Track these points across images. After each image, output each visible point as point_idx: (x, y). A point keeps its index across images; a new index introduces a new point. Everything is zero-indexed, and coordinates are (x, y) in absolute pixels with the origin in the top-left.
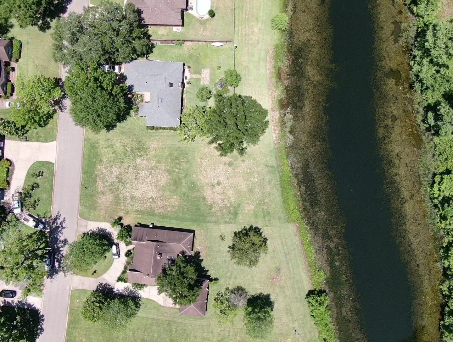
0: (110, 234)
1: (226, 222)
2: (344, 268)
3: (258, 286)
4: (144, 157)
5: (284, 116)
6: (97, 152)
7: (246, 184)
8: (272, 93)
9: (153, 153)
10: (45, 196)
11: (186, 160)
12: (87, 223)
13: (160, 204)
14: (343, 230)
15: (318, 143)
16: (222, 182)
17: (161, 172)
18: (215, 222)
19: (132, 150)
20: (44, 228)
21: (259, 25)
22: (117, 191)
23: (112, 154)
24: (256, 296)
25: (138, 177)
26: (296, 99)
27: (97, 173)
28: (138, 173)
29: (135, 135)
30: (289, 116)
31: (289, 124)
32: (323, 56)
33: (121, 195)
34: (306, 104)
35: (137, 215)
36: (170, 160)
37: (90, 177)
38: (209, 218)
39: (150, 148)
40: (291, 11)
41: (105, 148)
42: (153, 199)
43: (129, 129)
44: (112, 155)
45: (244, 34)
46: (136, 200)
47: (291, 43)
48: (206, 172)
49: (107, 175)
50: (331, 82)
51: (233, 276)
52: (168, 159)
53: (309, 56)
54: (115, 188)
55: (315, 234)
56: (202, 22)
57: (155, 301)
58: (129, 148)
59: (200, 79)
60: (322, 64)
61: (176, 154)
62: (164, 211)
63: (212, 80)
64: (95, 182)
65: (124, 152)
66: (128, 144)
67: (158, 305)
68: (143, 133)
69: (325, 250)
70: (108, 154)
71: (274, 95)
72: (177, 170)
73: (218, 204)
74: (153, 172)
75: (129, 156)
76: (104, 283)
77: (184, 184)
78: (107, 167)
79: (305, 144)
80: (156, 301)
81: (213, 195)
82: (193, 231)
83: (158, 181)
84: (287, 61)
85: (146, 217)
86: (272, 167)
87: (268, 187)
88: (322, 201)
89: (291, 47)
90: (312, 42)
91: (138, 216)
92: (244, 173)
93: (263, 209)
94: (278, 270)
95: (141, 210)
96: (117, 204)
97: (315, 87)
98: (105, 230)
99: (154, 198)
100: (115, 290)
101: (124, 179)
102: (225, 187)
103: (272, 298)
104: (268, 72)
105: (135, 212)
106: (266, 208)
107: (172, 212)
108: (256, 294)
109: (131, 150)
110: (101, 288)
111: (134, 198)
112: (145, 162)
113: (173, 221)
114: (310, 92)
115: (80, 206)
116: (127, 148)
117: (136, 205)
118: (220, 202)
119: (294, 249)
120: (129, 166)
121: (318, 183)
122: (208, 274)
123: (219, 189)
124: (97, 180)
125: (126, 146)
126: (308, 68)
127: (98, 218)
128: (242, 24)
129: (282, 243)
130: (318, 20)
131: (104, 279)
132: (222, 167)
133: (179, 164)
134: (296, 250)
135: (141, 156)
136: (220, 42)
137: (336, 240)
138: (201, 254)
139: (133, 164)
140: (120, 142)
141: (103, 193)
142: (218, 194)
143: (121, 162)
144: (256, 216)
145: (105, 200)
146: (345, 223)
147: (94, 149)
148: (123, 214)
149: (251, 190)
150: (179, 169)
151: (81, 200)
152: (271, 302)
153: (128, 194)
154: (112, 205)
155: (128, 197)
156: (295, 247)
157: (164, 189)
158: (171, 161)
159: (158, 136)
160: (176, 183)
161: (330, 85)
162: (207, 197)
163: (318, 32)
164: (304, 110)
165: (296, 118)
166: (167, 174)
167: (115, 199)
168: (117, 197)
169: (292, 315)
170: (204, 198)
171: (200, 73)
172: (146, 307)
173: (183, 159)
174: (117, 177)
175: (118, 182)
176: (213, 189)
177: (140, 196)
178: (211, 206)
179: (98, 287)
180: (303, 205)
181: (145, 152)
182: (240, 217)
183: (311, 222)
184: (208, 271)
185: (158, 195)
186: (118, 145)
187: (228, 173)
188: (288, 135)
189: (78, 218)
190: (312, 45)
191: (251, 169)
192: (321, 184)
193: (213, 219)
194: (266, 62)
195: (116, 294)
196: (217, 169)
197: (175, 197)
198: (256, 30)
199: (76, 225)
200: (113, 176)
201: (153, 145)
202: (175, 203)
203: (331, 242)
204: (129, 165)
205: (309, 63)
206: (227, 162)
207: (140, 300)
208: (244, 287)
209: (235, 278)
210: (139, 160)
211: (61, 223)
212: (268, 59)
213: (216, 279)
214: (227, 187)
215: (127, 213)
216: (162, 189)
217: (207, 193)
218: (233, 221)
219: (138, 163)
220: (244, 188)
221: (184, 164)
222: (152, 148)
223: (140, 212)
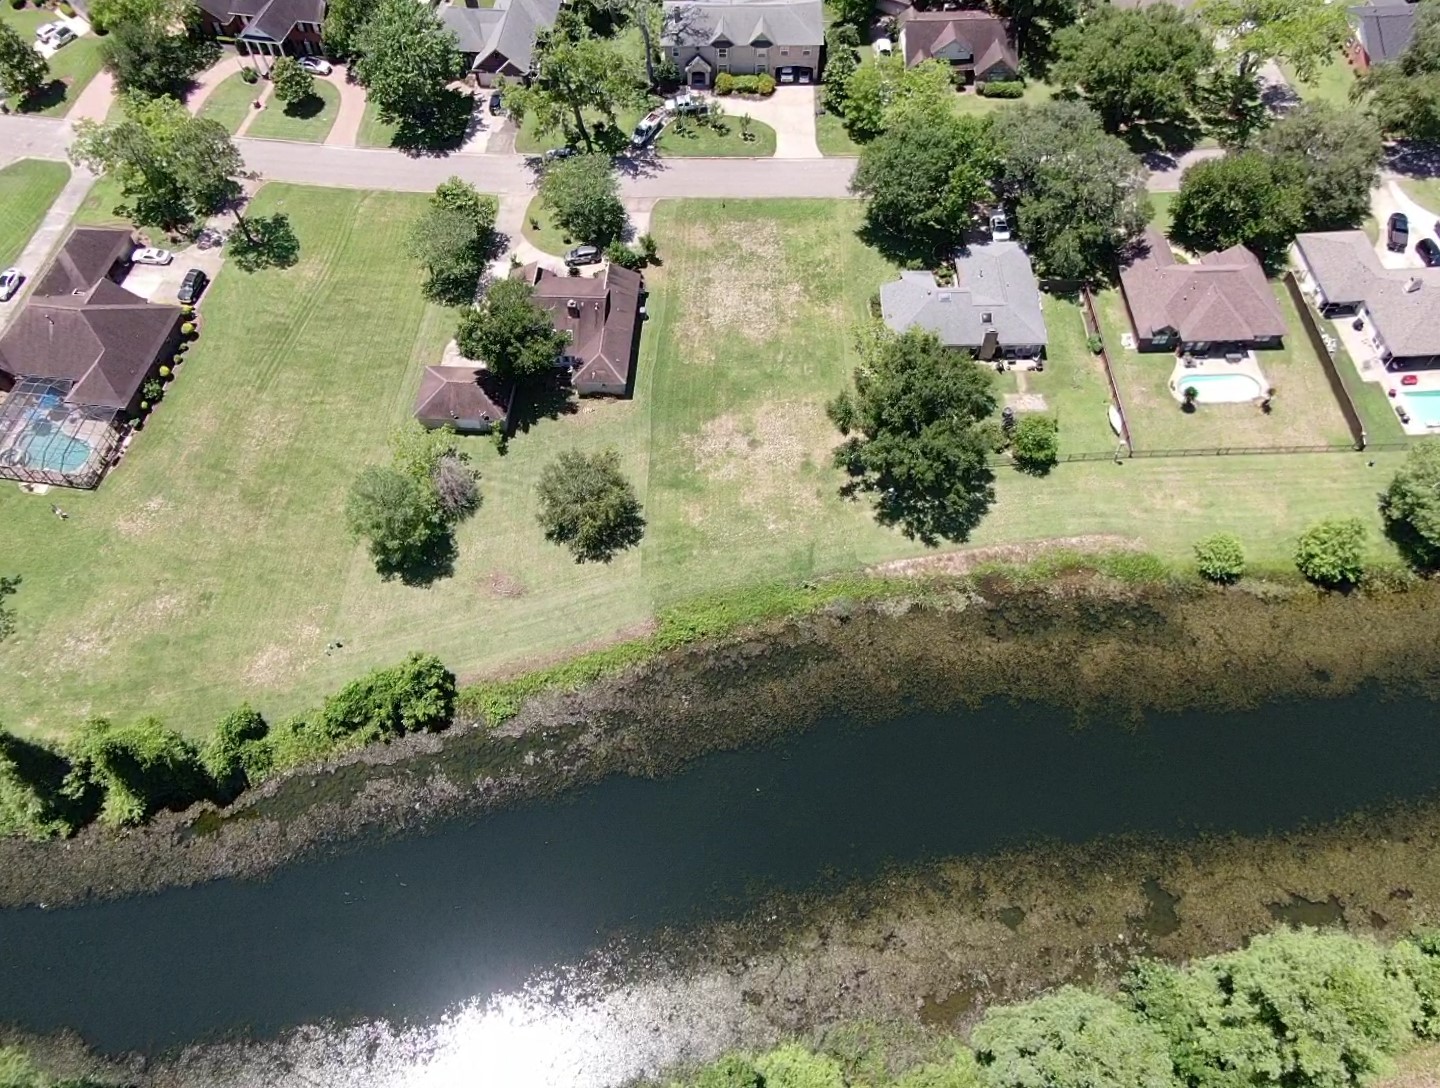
1: (652, 464)
2: (515, 779)
3: (479, 546)
4: (805, 297)
5: (960, 590)
6: (806, 219)
7: (756, 503)
8: (1019, 554)
9: (817, 311)
10: (702, 146)
11: (806, 373)
12: (647, 212)
14: (632, 770)
15: (894, 684)
16: (758, 450)
17: (773, 328)
18: (652, 444)
19: (819, 275)
20: (635, 147)
21: (1195, 511)
22: (722, 254)
23: (806, 243)
24: (451, 542)
25: (756, 288)
26: (1013, 616)
27: (759, 221)
28: (765, 289)
29: (856, 279)
30: (960, 603)
31: (938, 603)
32: (1159, 685)
33: (711, 262)
34: (1003, 645)
35: (667, 291)
36: (803, 343)
37: (750, 212)
38: (663, 426)
39: (828, 306)
40: (1264, 593)
41: (818, 231)
42: (707, 318)
44: (803, 243)
45: (1161, 477)
46: (702, 288)
47: (1169, 597)
48: (781, 417)
49: (756, 238)
50: (1087, 710)
51: (508, 487)
52: (807, 340)
53: (1148, 644)
54: (727, 252)
55: (622, 690)
56: (1163, 388)
58: (823, 270)
59: (1017, 392)
60: (1132, 682)
62: (678, 339)
63: (1018, 416)
64: (741, 219)
65: (812, 262)
66: (832, 267)
68: (862, 292)
69: (572, 721)
70: (804, 237)
71: (1014, 558)
72: (780, 357)
73: (700, 445)
74: (772, 314)
75: (805, 271)
76: (510, 244)
77: (747, 373)
78: (775, 237)
79: (886, 648)
81: (724, 433)
82: (629, 395)
83: (750, 324)
84: (1118, 588)
85: (663, 306)
86: (811, 562)
87: (754, 553)
88: (723, 704)
89: (1161, 598)
90: (1191, 653)
91: (665, 293)
92: (788, 497)
93: (691, 547)
94: (518, 594)
95: (678, 298)
96: (692, 257)
97: (1063, 665)
99: (709, 320)
100: (492, 262)
101: (749, 265)
102: (746, 458)
103: (441, 583)
104: (1074, 540)
105: (675, 287)
106: (695, 552)
107: (676, 354)
108: (456, 543)
109: (820, 273)
110: (497, 239)
111: (708, 285)
112: (793, 298)
113: (655, 355)
114: (1041, 653)
115: (684, 200)
116: (822, 267)
117: (691, 289)
118: (707, 449)
119: (579, 629)
120: (780, 272)
121: (773, 689)
122: (519, 433)
123: (740, 444)
124: (743, 223)
125: (827, 265)
126: (1113, 644)
128: (1183, 472)
129: (594, 597)
130: (1261, 664)
131: (519, 244)
132: (799, 448)
133: (795, 363)
134: (577, 635)
135: (806, 290)
136: (1124, 424)
137: (602, 750)
138: (570, 416)
139: (787, 278)
140: (834, 255)
141: (714, 233)
142: (728, 444)
143: (789, 258)
144: (673, 530)
145: (699, 237)
146: (655, 775)
147: (812, 213)
148: (668, 267)
149: (744, 517)
150: (783, 362)
151: (697, 200)
152: (430, 581)
153: (714, 273)
154: (688, 248)
155: (709, 273)
156: (586, 631)
157: (732, 336)
158: (802, 345)
160: (749, 357)
161: (1076, 710)
162: (717, 421)
163: (1225, 666)
164: (986, 641)
165: (959, 620)
166: (768, 337)
167: (702, 253)
168: (707, 255)
169: (388, 634)
170: (714, 416)
171: (1031, 390)
172: (447, 316)
173: (808, 369)
174: (752, 254)
175: (741, 257)
176: (738, 432)
177: (711, 294)
178: (693, 430)
179: (502, 234)
180: (708, 653)
181: (817, 299)
182: (667, 495)
183: (658, 677)
184: (526, 431)
185: (716, 327)
186: (828, 252)
187: (785, 463)
188: (907, 603)
189: (656, 198)
190: (1183, 653)
191: (799, 512)
192: (774, 697)
193: (661, 438)
194: (1101, 533)
195: (483, 264)
196: (791, 439)
197: (714, 358)
198: (1180, 503)
199: (640, 195)
200: (754, 247)
201: (834, 311)
202: (698, 358)
203: (596, 736)
204: (784, 272)
205: (1128, 648)
206: (812, 459)
208: (479, 513)
209: (503, 493)
210: (797, 288)
211: (645, 173)
212: (1110, 539)
213: (503, 451)
214: (745, 463)
215: (670, 273)
216: (732, 332)
217: (727, 421)
218: (657, 480)
219: (789, 287)
220: (747, 499)
221: (797, 370)
222: (828, 309)
223: (673, 295)
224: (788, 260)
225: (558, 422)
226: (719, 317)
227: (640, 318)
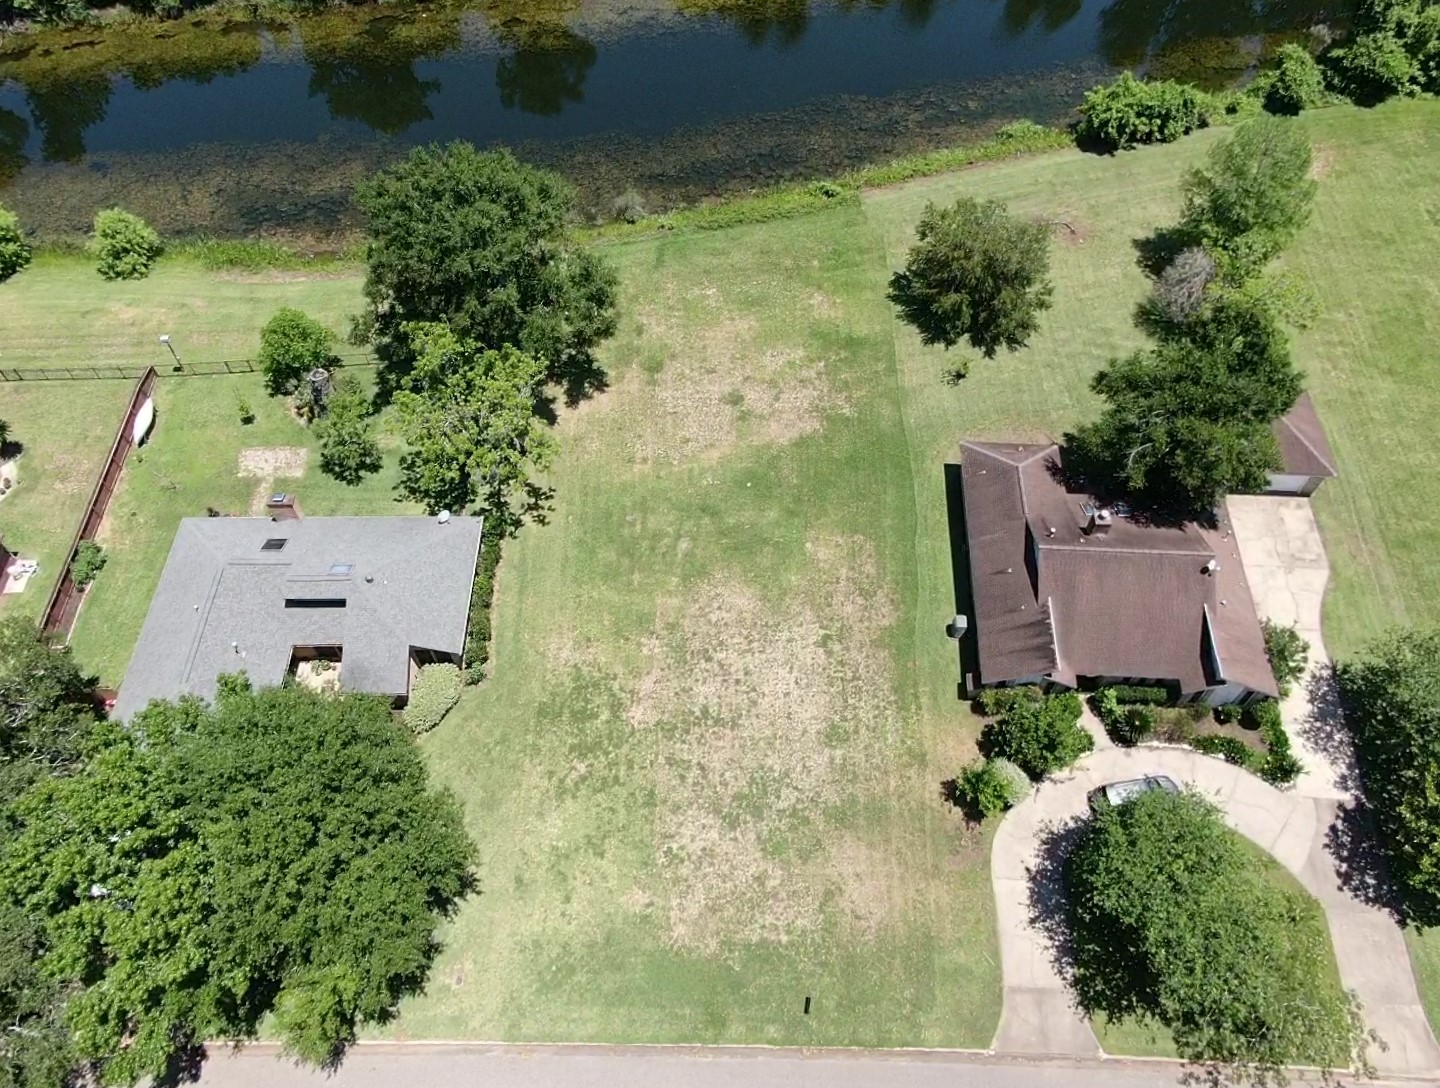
0: (1053, 844)
1: (892, 370)
3: (1114, 273)
4: (621, 689)
6: (591, 945)
7: (733, 319)
9: (601, 653)
11: (638, 515)
12: (1015, 990)
13: (849, 608)
16: (728, 389)
17: (694, 609)
18: (897, 403)
19: (582, 750)
21: (116, 306)
22: (806, 821)
23: (602, 855)
25: (726, 715)
27: (713, 945)
28: (705, 711)
29: (504, 739)
33: (830, 796)
35: (919, 708)
36: (637, 577)
37: (737, 985)
38: (885, 425)
39: (575, 666)
41: (567, 900)
42: (827, 637)
43: (468, 772)
44: (608, 855)
46: (843, 719)
48: (688, 440)
49: (724, 878)
52: (630, 583)
54: (793, 828)
56: (27, 484)
57: (1323, 605)
58: (573, 768)
59: (277, 480)
61: (607, 554)
62: (881, 587)
63: (294, 441)
64: (763, 954)
65: (596, 791)
66: (551, 774)
67: (1335, 590)
68: (498, 699)
70: (604, 878)
72: (684, 545)
73: (820, 398)
74: (695, 645)
75: (613, 765)
76: (1329, 862)
77: (747, 516)
78: (676, 881)
80: (1317, 600)
81: (784, 416)
82: (953, 473)
83: (741, 622)
84: (275, 239)
86: (660, 251)
87: (736, 257)
91: (924, 700)
92: (686, 327)
93: (822, 270)
95: (895, 690)
96: (877, 815)
98: (1033, 879)
99: (822, 632)
100: (1348, 798)
101: (741, 785)
102: (747, 379)
103: (1144, 234)
104: (302, 279)
105: (904, 719)
106: (816, 263)
107: (880, 554)
108: (1147, 277)
109: (582, 756)
110: (1371, 881)
111: (833, 727)
112: (646, 685)
113: (920, 549)
115: (918, 1042)
116: (574, 775)
117: (866, 715)
118: (810, 392)
120: (671, 761)
123: (756, 398)
124: (755, 939)
125: (562, 781)
127: (970, 916)
131: (1311, 862)
132: (664, 394)
133: (657, 536)
135: (616, 707)
136: (134, 414)
139: (656, 742)
140: (540, 815)
141: (829, 895)
143: (646, 804)
144: (849, 287)
147: (572, 970)
148: (929, 777)
149: (752, 303)
150: (679, 537)
151: (882, 1042)
153: (819, 761)
154: (887, 841)
155: (832, 760)
156: (941, 186)
157: (776, 591)
158: (640, 571)
159: (517, 633)
160: (742, 546)
162: (795, 434)
167: (852, 827)
168: (841, 818)
170: (802, 443)
171: (252, 484)
173: (632, 524)
174: (733, 823)
175: (757, 813)
176: (762, 417)
177: (823, 699)
178: (833, 420)
179: (1368, 900)
181: (596, 685)
182: (861, 330)
185: (809, 615)
186: (552, 826)
187: (687, 371)
189: (999, 1058)
191: (670, 308)
193: (886, 410)
194: (263, 284)
195: (1365, 792)
196: (675, 407)
197: (808, 545)
198: (128, 315)
200: (727, 846)
201: (565, 653)
202: (838, 545)
204: (661, 760)
206: (645, 376)
207: (1345, 671)
208: (1132, 308)
209: (1106, 332)
210: (638, 715)
212: (254, 281)
214: (748, 372)
215: (920, 759)
216: (774, 600)
217: (779, 433)
218: (884, 351)
219: (652, 718)
220: (746, 325)
221: (652, 522)
222: (577, 657)
223: (904, 693)
224: (651, 800)
225: (1061, 431)
226: (803, 635)
227: (965, 602)
